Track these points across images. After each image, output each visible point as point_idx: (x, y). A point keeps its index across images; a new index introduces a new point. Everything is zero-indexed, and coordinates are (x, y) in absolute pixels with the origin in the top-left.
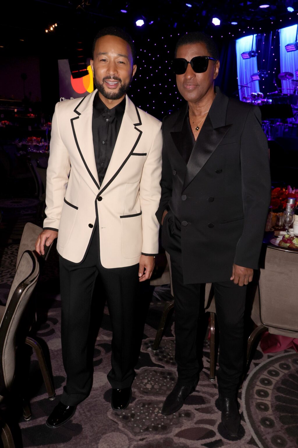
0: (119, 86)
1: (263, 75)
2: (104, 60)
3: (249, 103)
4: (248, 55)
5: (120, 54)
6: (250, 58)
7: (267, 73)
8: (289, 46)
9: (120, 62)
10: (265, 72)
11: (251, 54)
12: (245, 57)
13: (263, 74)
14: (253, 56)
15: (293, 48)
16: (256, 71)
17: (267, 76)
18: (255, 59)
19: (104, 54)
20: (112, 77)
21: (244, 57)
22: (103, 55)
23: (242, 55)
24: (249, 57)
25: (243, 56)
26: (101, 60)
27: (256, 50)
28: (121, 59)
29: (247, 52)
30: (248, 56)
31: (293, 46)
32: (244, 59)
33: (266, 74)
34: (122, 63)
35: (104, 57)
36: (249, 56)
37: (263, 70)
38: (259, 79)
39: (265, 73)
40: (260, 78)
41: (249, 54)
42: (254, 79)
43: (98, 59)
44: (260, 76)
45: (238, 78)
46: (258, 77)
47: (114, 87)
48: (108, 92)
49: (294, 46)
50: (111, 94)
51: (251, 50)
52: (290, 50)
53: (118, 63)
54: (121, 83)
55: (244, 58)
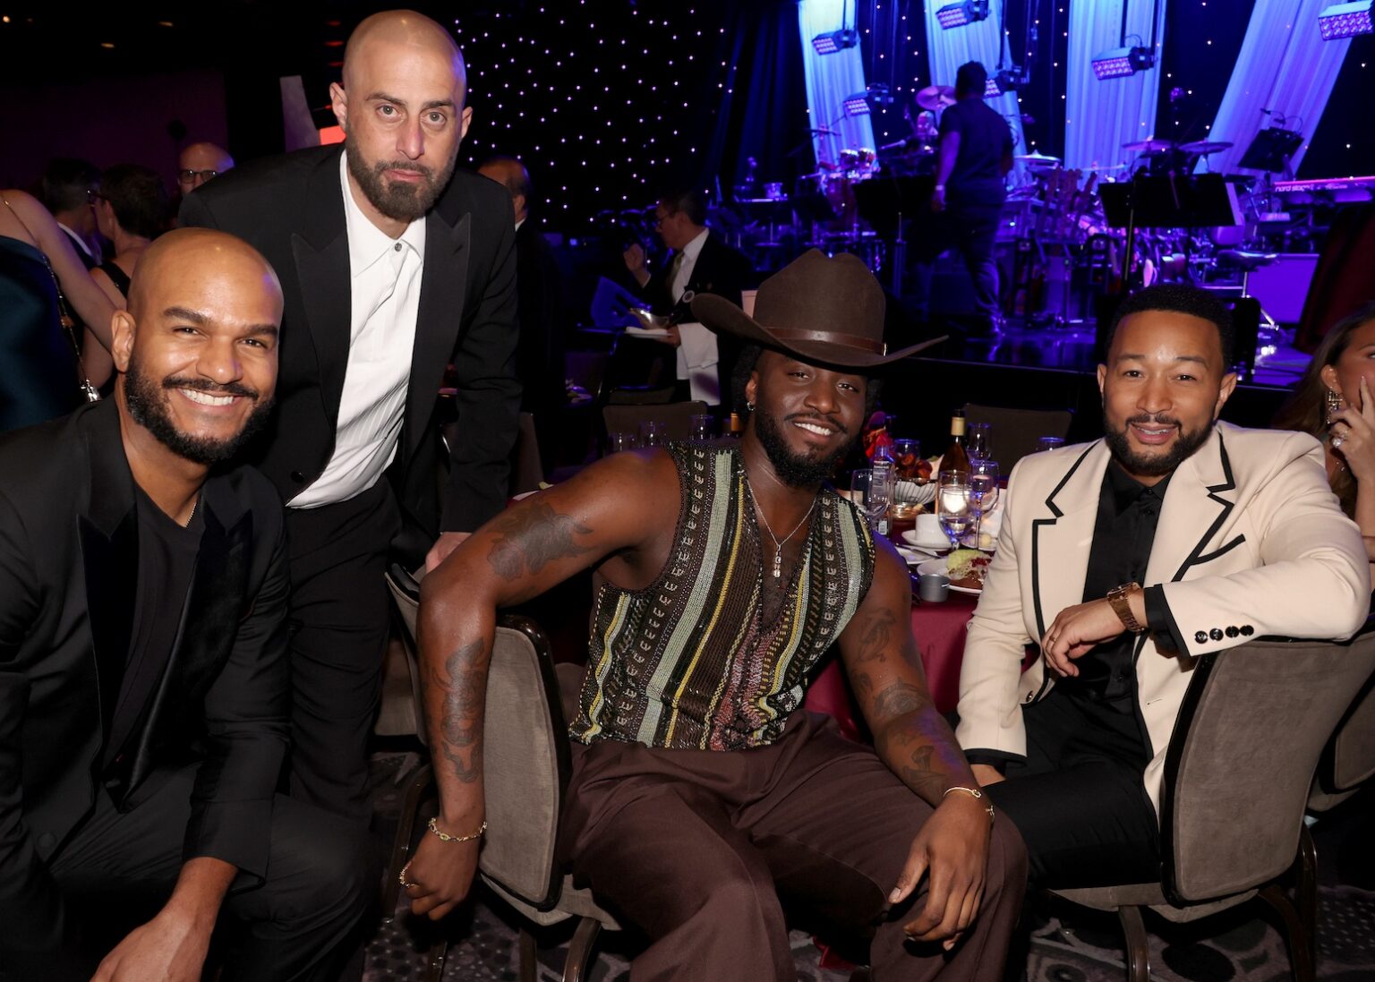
0: (1176, 437)
1: (878, 99)
2: (1134, 374)
3: (837, 179)
4: (832, 43)
5: (1183, 355)
6: (838, 51)
7: (893, 93)
8: (947, 10)
9: (1182, 377)
10: (884, 89)
11: (841, 40)
12: (825, 47)
13: (879, 94)
14: (848, 45)
15: (960, 18)
16: (860, 87)
17: (891, 100)
18: (856, 52)
19: (1134, 357)
20: (1152, 417)
21: (822, 48)
22: (1131, 360)
23: (816, 42)
24: (835, 48)
25: (818, 46)
26: (1125, 374)
27: (855, 26)
28: (1186, 368)
29: (829, 34)
30: (830, 45)
31: (958, 13)
32: (821, 54)
33: (889, 95)
34: (1188, 377)
35: (1135, 366)
36: (836, 45)
37: (879, 85)
38: (867, 109)
39: (885, 91)
40: (869, 106)
41: (834, 40)
42: (852, 111)
43: (1118, 371)
44: (869, 100)
45: (811, 111)
46: (865, 104)
47: (1157, 439)
48: (1138, 453)
49: (962, 11)
50: (1147, 459)
51: (840, 27)
52: (950, 23)
53: (1174, 378)
54: (1180, 430)
55: (821, 50)
